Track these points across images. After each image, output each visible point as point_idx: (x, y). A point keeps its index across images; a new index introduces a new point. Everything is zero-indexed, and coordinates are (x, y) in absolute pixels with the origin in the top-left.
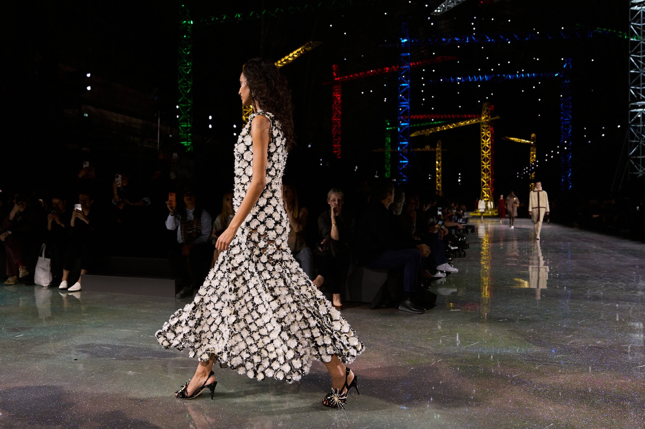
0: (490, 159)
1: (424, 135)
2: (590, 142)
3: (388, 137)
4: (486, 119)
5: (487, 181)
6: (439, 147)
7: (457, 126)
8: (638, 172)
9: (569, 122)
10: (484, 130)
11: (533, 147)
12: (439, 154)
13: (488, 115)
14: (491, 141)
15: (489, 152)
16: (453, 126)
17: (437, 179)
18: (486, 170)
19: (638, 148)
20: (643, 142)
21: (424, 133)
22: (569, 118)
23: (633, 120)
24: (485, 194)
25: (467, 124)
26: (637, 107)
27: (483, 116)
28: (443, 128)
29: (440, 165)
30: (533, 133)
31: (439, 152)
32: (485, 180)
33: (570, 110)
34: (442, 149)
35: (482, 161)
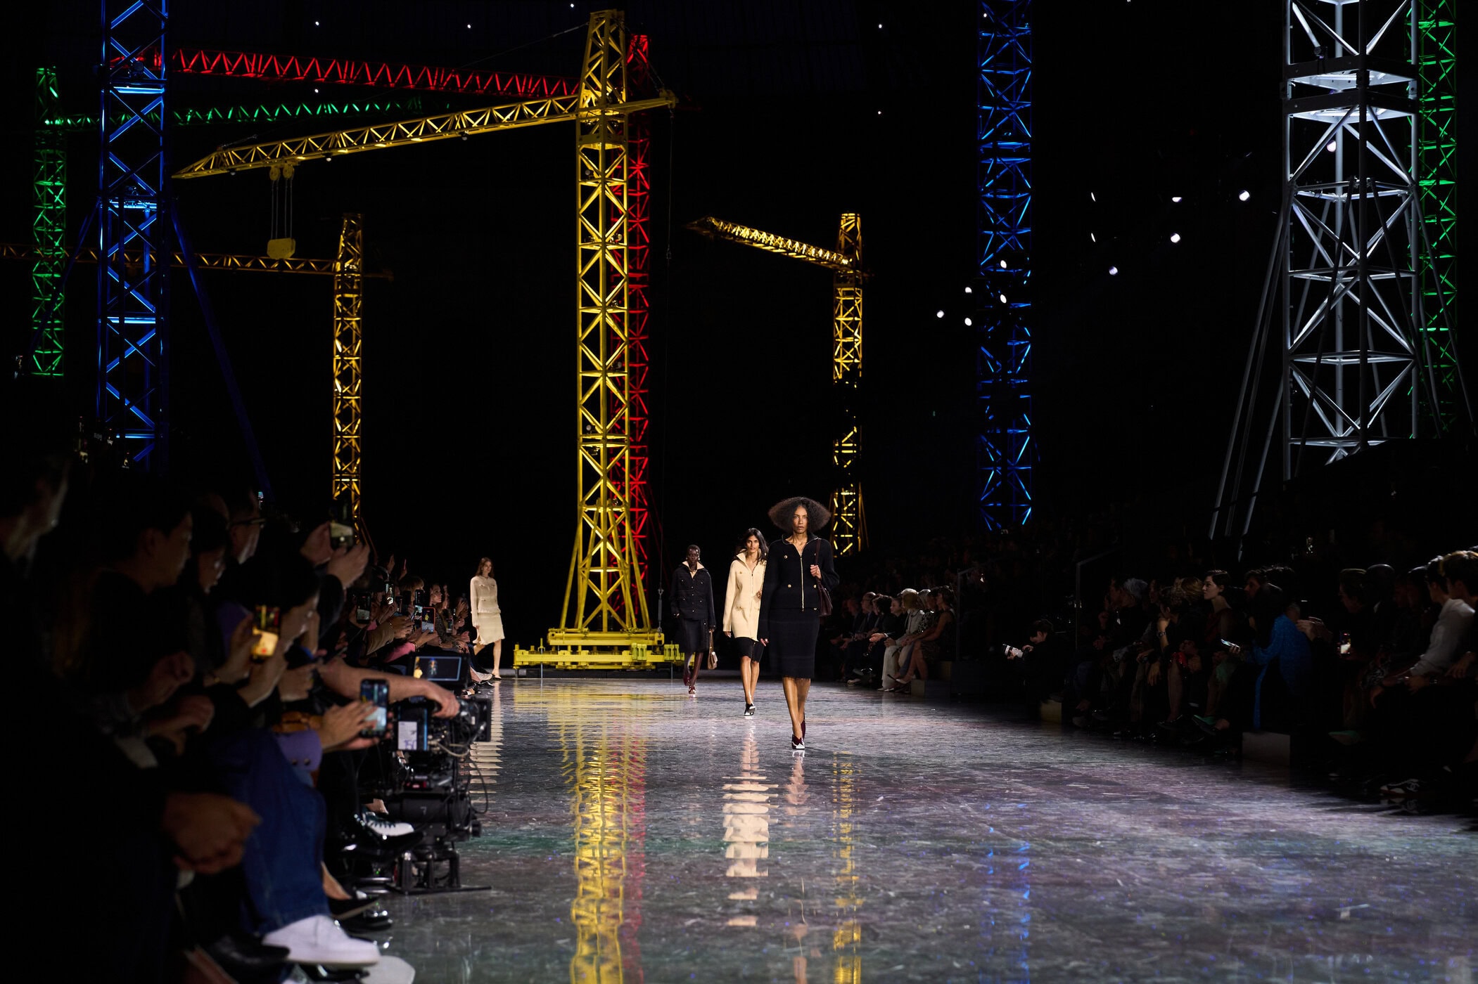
0: (623, 335)
2: (1114, 271)
3: (50, 172)
4: (604, 102)
5: (610, 466)
6: (347, 256)
7: (447, 136)
8: (1328, 436)
10: (591, 166)
11: (849, 288)
12: (350, 296)
13: (615, 81)
14: (632, 235)
15: (619, 299)
16: (428, 131)
17: (337, 448)
18: (602, 399)
19: (1330, 314)
20: (1346, 284)
21: (260, 164)
22: (1019, 135)
23: (1303, 165)
25: (501, 127)
26: (1324, 98)
27: (591, 85)
28: (372, 139)
29: (354, 360)
31: (347, 284)
32: (597, 458)
33: (1025, 97)
34: (365, 268)
35: (583, 349)
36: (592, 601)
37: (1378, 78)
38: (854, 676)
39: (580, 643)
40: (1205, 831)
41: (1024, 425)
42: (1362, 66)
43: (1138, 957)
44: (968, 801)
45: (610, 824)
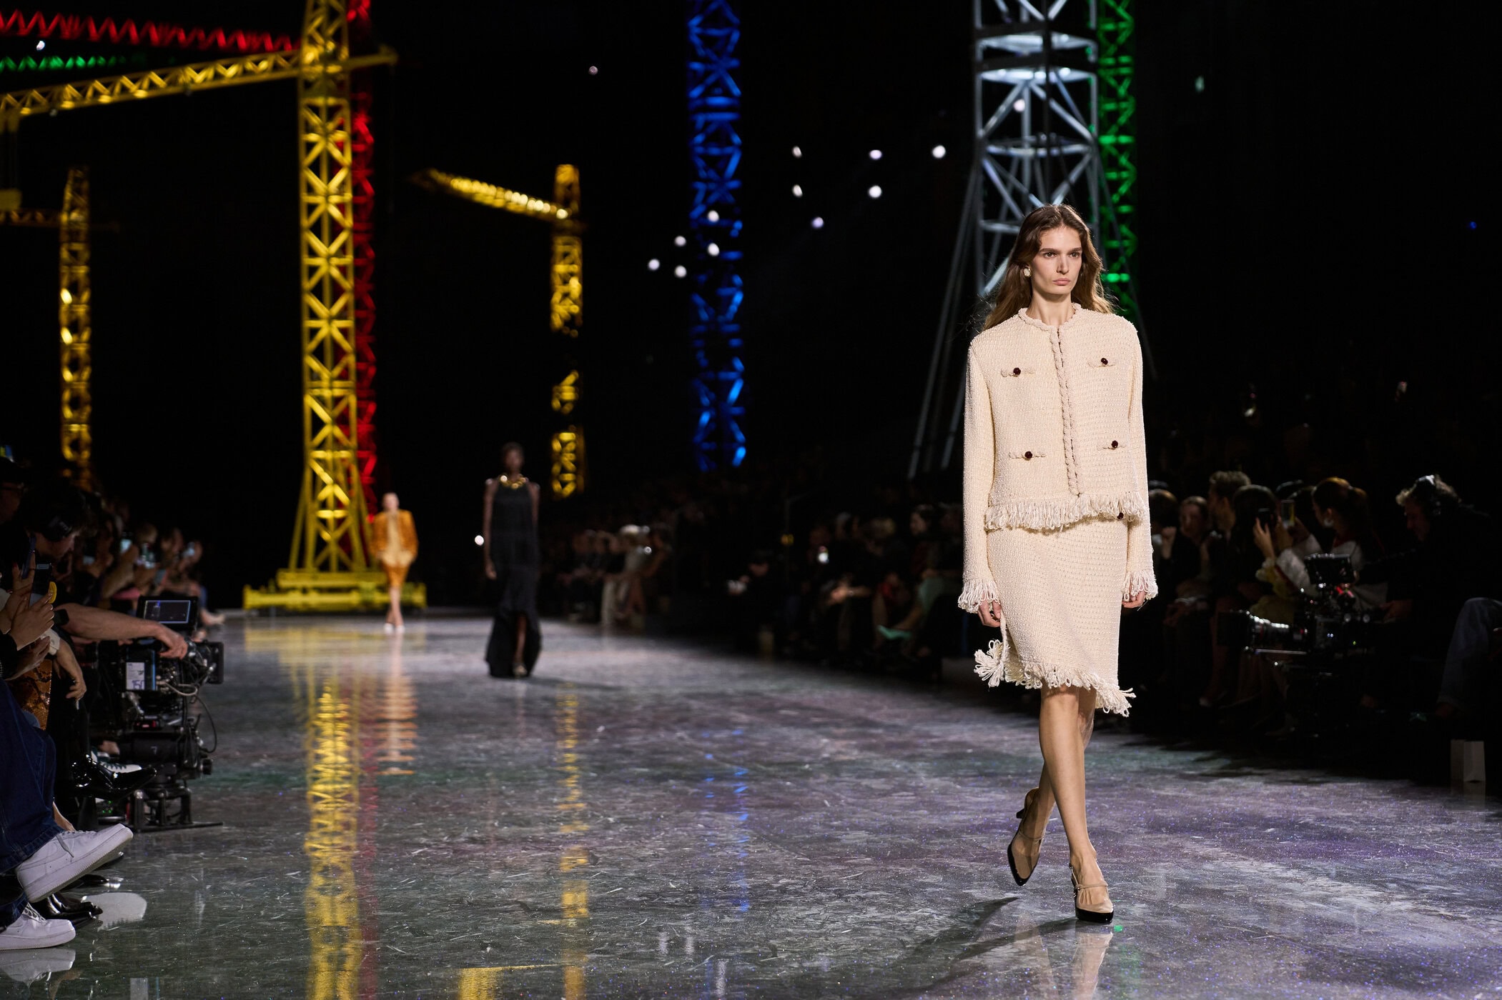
0: (347, 285)
2: (819, 222)
4: (327, 59)
5: (337, 411)
6: (73, 208)
7: (172, 90)
9: (728, 116)
10: (315, 120)
11: (566, 238)
12: (77, 247)
13: (337, 38)
14: (357, 190)
15: (343, 250)
16: (152, 85)
17: (67, 396)
18: (328, 346)
22: (727, 93)
23: (993, 121)
24: (324, 485)
25: (224, 82)
26: (1008, 61)
27: (313, 42)
28: (97, 94)
29: (82, 310)
30: (565, 162)
31: (73, 235)
32: (324, 405)
33: (733, 56)
34: (93, 219)
35: (309, 300)
36: (321, 544)
37: (1062, 40)
38: (575, 611)
39: (308, 583)
40: (906, 753)
41: (736, 369)
42: (1047, 29)
43: (842, 873)
44: (684, 729)
45: (342, 759)
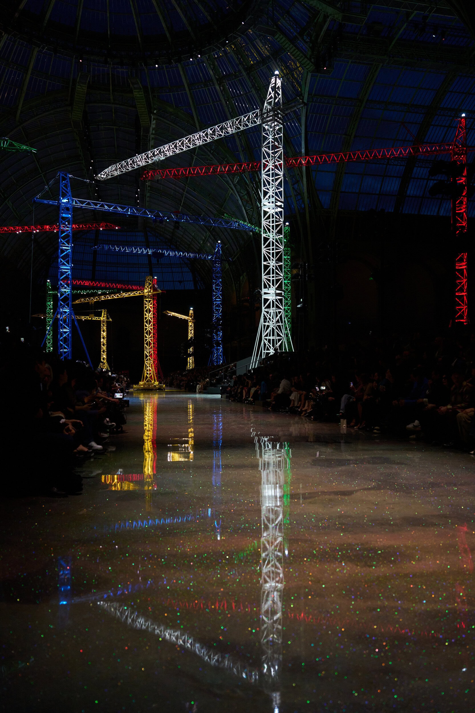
0: (152, 332)
1: (89, 302)
3: (50, 301)
4: (148, 292)
5: (150, 354)
6: (104, 317)
7: (121, 297)
8: (270, 350)
9: (220, 302)
10: (146, 303)
11: (191, 324)
12: (104, 324)
13: (150, 288)
14: (154, 314)
15: (151, 326)
16: (118, 296)
17: (102, 350)
18: (148, 343)
19: (270, 330)
22: (219, 298)
23: (265, 305)
24: (148, 367)
25: (130, 296)
27: (146, 288)
28: (108, 297)
29: (105, 335)
30: (191, 309)
31: (103, 322)
32: (148, 353)
33: (220, 292)
34: (107, 319)
35: (145, 334)
36: (147, 377)
37: (278, 292)
41: (221, 347)
